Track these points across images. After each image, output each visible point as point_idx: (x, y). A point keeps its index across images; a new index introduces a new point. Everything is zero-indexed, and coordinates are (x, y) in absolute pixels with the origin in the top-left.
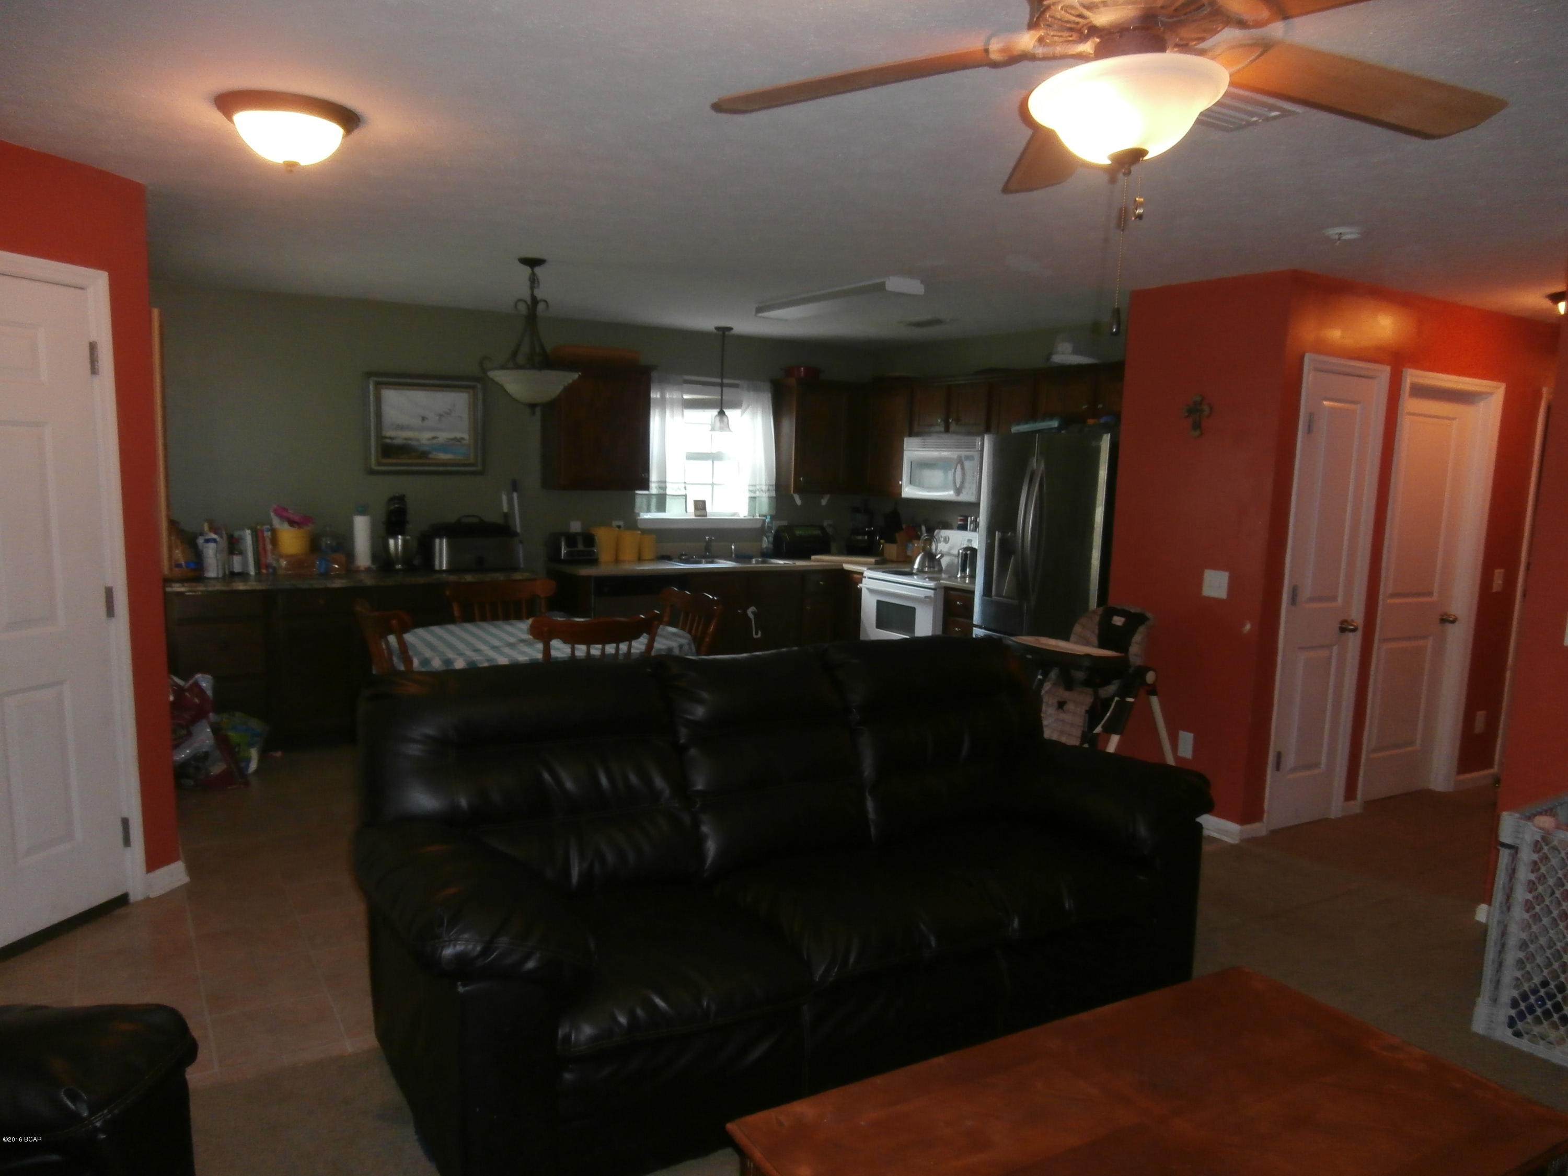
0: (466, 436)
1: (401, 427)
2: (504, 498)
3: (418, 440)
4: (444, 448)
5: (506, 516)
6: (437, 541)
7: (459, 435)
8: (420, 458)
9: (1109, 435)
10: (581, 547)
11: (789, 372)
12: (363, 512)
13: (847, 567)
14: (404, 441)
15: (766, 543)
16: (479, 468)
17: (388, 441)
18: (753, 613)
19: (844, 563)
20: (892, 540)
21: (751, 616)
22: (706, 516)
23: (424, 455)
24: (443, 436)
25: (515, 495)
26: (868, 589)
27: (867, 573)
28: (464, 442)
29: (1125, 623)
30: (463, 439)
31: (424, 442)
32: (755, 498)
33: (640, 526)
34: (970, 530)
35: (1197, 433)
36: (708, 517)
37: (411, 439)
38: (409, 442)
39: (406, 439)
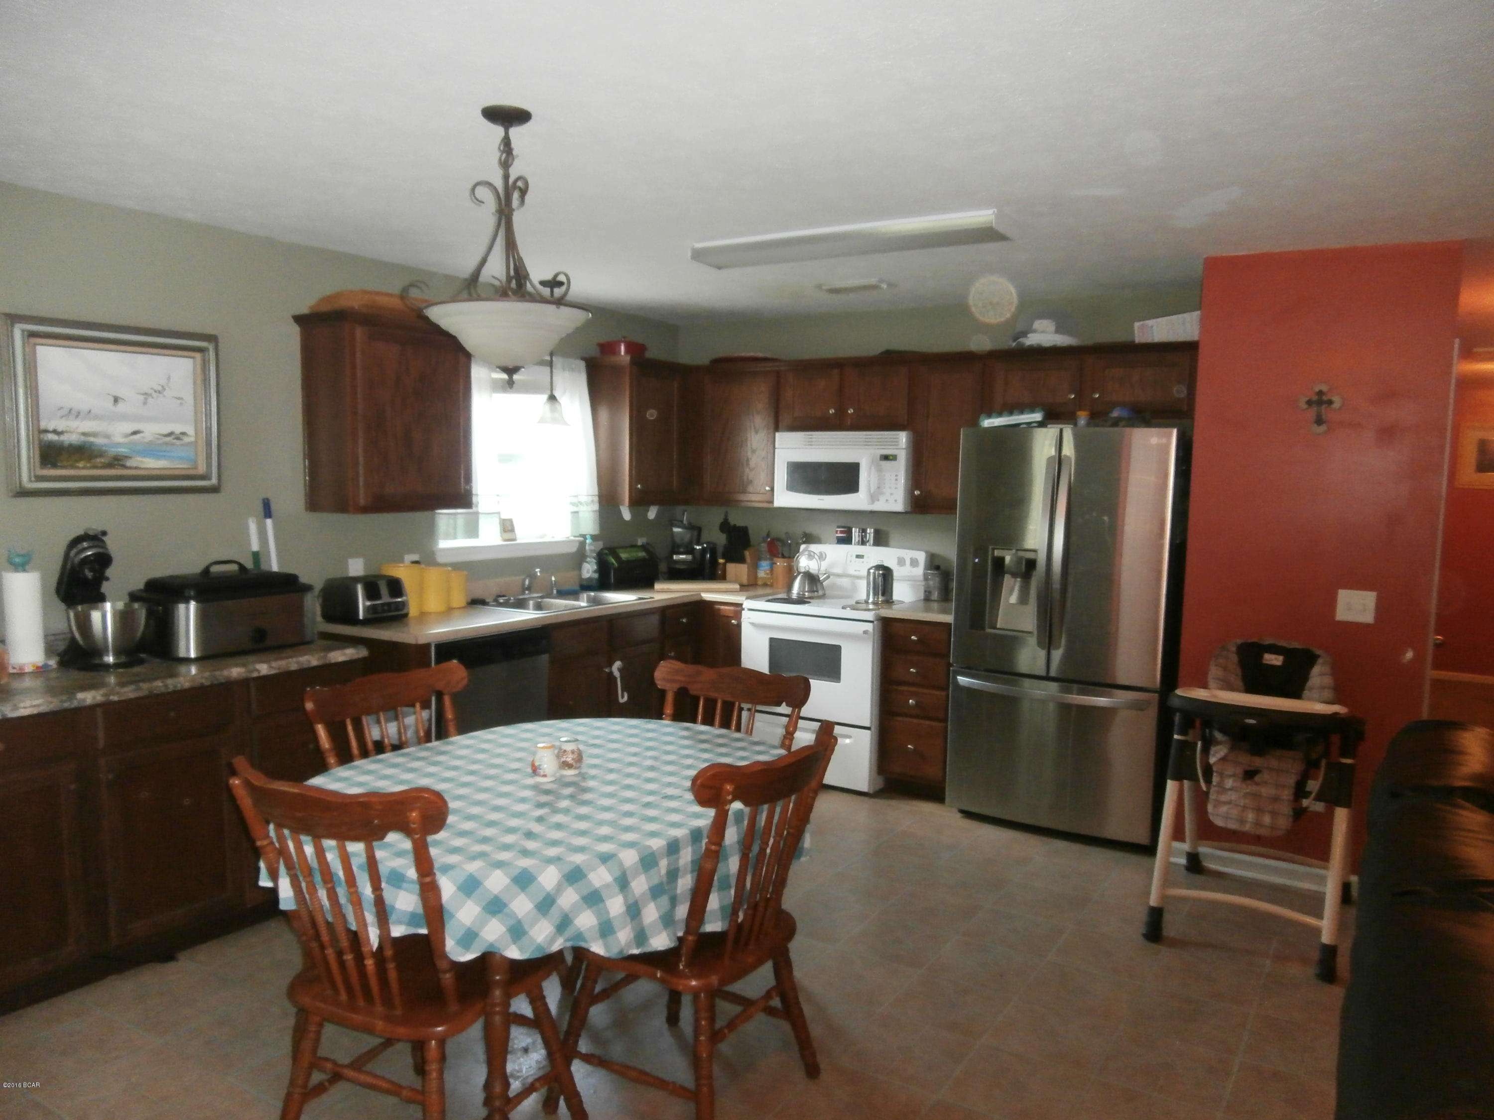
0: (191, 431)
1: (72, 413)
2: (253, 527)
3: (108, 436)
4: (151, 449)
5: (256, 556)
6: (182, 607)
7: (178, 429)
8: (110, 466)
9: (1175, 432)
10: (386, 598)
11: (608, 348)
12: (21, 566)
13: (708, 596)
14: (83, 438)
15: (589, 570)
16: (214, 481)
17: (52, 437)
18: (620, 670)
19: (703, 592)
20: (741, 560)
21: (617, 674)
22: (515, 540)
23: (117, 461)
24: (152, 430)
25: (269, 522)
26: (753, 624)
27: (747, 604)
28: (186, 440)
29: (1284, 661)
30: (184, 434)
31: (119, 439)
32: (577, 512)
33: (441, 559)
34: (855, 544)
35: (1323, 428)
36: (518, 541)
37: (94, 435)
38: (92, 439)
39: (84, 434)
